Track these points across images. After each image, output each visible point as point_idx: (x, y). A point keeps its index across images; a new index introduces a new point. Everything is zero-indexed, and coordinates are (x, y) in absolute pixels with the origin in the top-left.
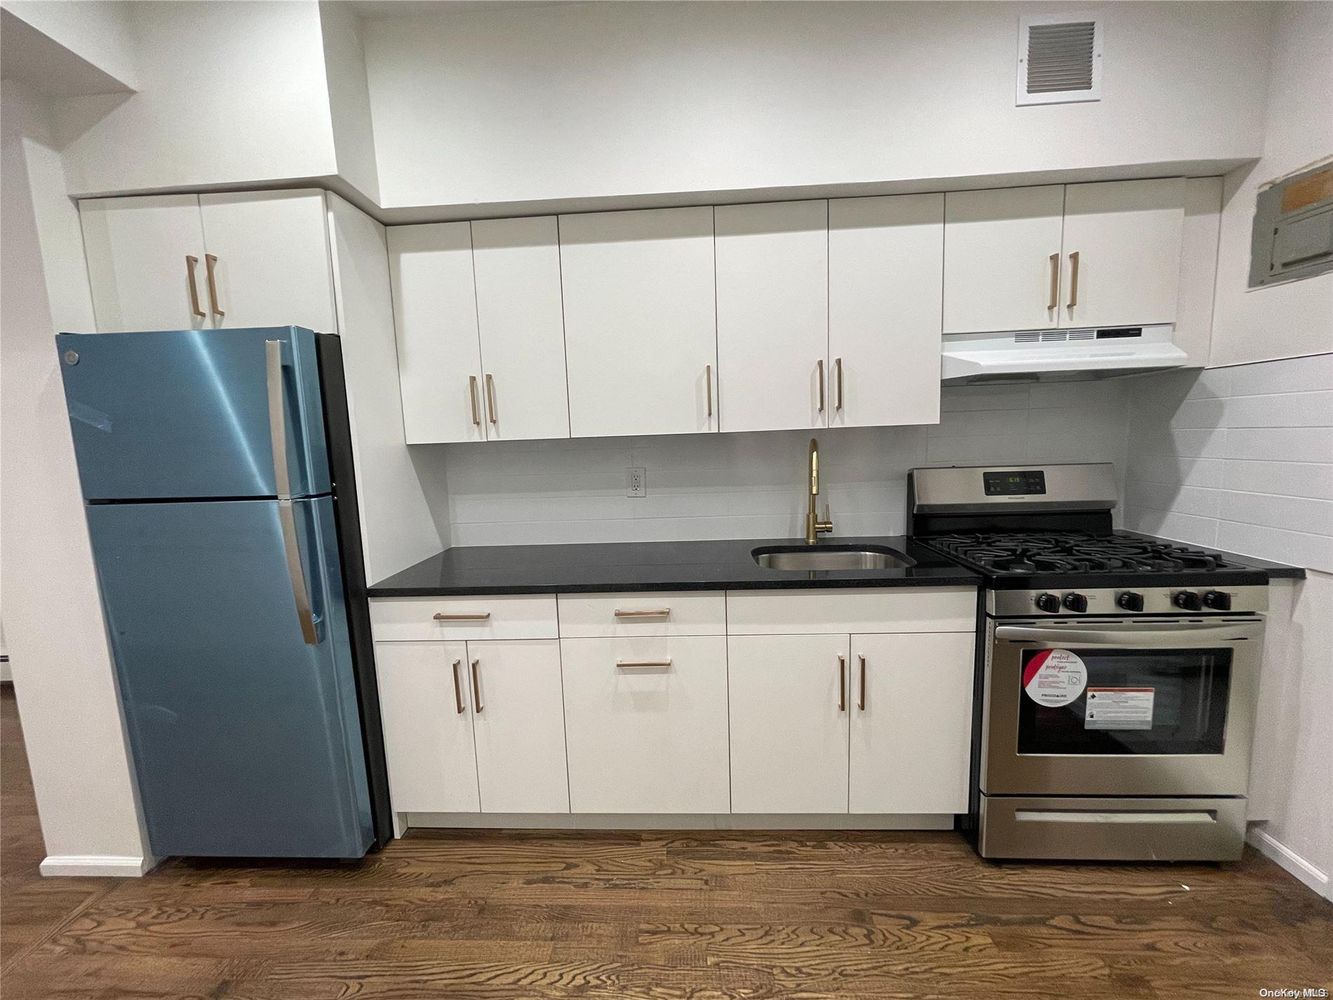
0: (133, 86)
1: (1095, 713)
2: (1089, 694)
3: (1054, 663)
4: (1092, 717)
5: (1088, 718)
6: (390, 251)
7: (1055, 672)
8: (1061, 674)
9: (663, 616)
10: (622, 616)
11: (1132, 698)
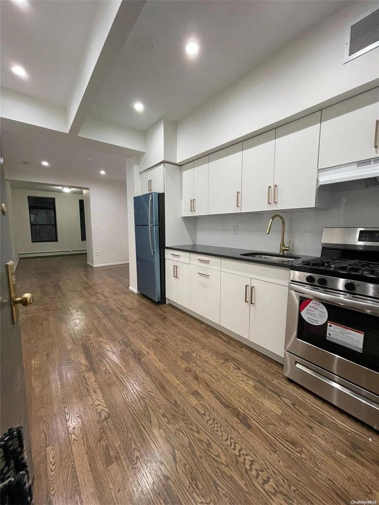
0: (144, 151)
1: (331, 334)
2: (329, 324)
3: (313, 305)
4: (330, 335)
5: (328, 335)
6: (181, 171)
7: (313, 309)
8: (315, 311)
9: (207, 262)
10: (201, 261)
11: (351, 334)
